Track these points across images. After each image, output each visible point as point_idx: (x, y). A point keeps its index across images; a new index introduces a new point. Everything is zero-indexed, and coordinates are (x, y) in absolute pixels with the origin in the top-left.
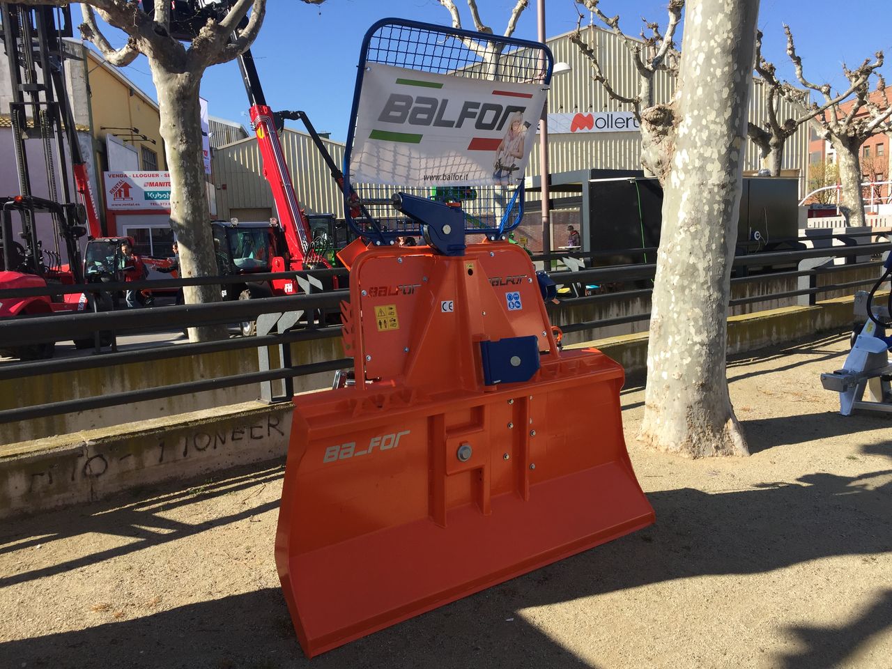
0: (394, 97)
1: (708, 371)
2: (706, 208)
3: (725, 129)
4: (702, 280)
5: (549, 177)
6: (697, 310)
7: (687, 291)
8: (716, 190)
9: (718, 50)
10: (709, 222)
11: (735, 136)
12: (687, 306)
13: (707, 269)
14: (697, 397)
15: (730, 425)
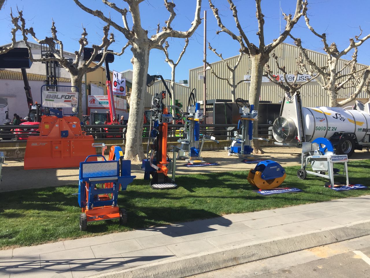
0: (48, 95)
2: (133, 112)
3: (136, 97)
4: (132, 126)
5: (206, 101)
7: (129, 129)
9: (135, 83)
12: (130, 131)
13: (133, 124)
14: (130, 149)
15: (137, 155)
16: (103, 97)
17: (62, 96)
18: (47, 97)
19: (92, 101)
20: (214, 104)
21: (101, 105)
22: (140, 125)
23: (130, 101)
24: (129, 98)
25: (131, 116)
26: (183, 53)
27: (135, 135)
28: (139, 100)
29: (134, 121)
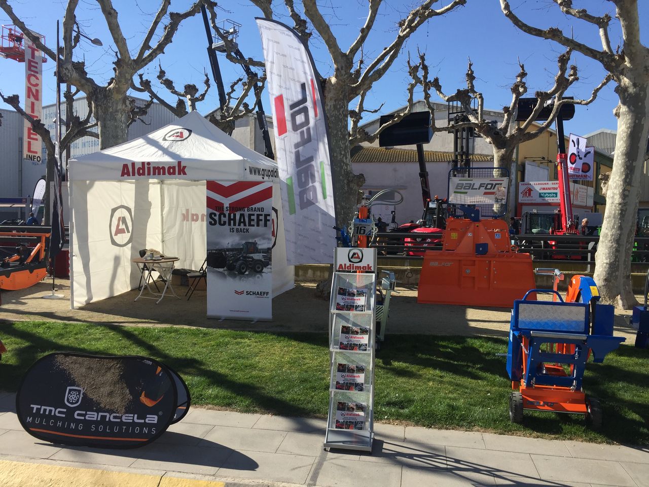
0: (458, 184)
1: (609, 274)
2: (613, 212)
3: (622, 183)
4: (609, 239)
6: (607, 251)
7: (604, 244)
8: (617, 205)
9: (620, 154)
10: (614, 217)
11: (626, 186)
12: (604, 249)
13: (612, 235)
14: (603, 284)
15: (619, 297)
16: (548, 184)
17: (481, 184)
18: (457, 188)
19: (526, 193)
21: (543, 198)
22: (628, 237)
23: (607, 190)
24: (605, 183)
25: (608, 220)
27: (616, 257)
28: (628, 188)
29: (613, 227)
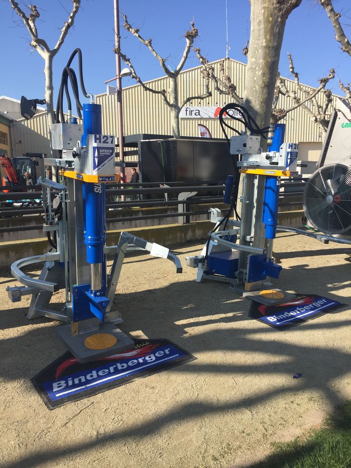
5: (123, 138)
20: (139, 145)
26: (69, 27)
